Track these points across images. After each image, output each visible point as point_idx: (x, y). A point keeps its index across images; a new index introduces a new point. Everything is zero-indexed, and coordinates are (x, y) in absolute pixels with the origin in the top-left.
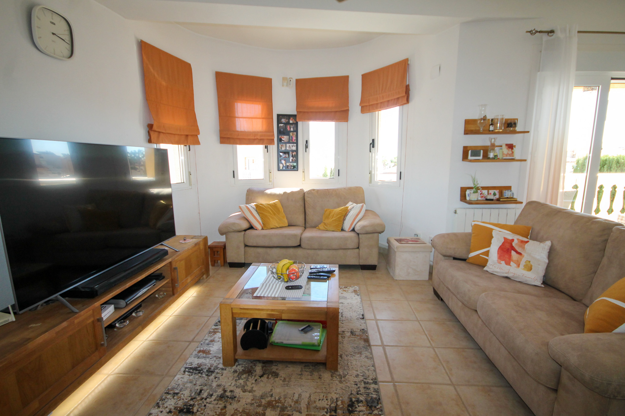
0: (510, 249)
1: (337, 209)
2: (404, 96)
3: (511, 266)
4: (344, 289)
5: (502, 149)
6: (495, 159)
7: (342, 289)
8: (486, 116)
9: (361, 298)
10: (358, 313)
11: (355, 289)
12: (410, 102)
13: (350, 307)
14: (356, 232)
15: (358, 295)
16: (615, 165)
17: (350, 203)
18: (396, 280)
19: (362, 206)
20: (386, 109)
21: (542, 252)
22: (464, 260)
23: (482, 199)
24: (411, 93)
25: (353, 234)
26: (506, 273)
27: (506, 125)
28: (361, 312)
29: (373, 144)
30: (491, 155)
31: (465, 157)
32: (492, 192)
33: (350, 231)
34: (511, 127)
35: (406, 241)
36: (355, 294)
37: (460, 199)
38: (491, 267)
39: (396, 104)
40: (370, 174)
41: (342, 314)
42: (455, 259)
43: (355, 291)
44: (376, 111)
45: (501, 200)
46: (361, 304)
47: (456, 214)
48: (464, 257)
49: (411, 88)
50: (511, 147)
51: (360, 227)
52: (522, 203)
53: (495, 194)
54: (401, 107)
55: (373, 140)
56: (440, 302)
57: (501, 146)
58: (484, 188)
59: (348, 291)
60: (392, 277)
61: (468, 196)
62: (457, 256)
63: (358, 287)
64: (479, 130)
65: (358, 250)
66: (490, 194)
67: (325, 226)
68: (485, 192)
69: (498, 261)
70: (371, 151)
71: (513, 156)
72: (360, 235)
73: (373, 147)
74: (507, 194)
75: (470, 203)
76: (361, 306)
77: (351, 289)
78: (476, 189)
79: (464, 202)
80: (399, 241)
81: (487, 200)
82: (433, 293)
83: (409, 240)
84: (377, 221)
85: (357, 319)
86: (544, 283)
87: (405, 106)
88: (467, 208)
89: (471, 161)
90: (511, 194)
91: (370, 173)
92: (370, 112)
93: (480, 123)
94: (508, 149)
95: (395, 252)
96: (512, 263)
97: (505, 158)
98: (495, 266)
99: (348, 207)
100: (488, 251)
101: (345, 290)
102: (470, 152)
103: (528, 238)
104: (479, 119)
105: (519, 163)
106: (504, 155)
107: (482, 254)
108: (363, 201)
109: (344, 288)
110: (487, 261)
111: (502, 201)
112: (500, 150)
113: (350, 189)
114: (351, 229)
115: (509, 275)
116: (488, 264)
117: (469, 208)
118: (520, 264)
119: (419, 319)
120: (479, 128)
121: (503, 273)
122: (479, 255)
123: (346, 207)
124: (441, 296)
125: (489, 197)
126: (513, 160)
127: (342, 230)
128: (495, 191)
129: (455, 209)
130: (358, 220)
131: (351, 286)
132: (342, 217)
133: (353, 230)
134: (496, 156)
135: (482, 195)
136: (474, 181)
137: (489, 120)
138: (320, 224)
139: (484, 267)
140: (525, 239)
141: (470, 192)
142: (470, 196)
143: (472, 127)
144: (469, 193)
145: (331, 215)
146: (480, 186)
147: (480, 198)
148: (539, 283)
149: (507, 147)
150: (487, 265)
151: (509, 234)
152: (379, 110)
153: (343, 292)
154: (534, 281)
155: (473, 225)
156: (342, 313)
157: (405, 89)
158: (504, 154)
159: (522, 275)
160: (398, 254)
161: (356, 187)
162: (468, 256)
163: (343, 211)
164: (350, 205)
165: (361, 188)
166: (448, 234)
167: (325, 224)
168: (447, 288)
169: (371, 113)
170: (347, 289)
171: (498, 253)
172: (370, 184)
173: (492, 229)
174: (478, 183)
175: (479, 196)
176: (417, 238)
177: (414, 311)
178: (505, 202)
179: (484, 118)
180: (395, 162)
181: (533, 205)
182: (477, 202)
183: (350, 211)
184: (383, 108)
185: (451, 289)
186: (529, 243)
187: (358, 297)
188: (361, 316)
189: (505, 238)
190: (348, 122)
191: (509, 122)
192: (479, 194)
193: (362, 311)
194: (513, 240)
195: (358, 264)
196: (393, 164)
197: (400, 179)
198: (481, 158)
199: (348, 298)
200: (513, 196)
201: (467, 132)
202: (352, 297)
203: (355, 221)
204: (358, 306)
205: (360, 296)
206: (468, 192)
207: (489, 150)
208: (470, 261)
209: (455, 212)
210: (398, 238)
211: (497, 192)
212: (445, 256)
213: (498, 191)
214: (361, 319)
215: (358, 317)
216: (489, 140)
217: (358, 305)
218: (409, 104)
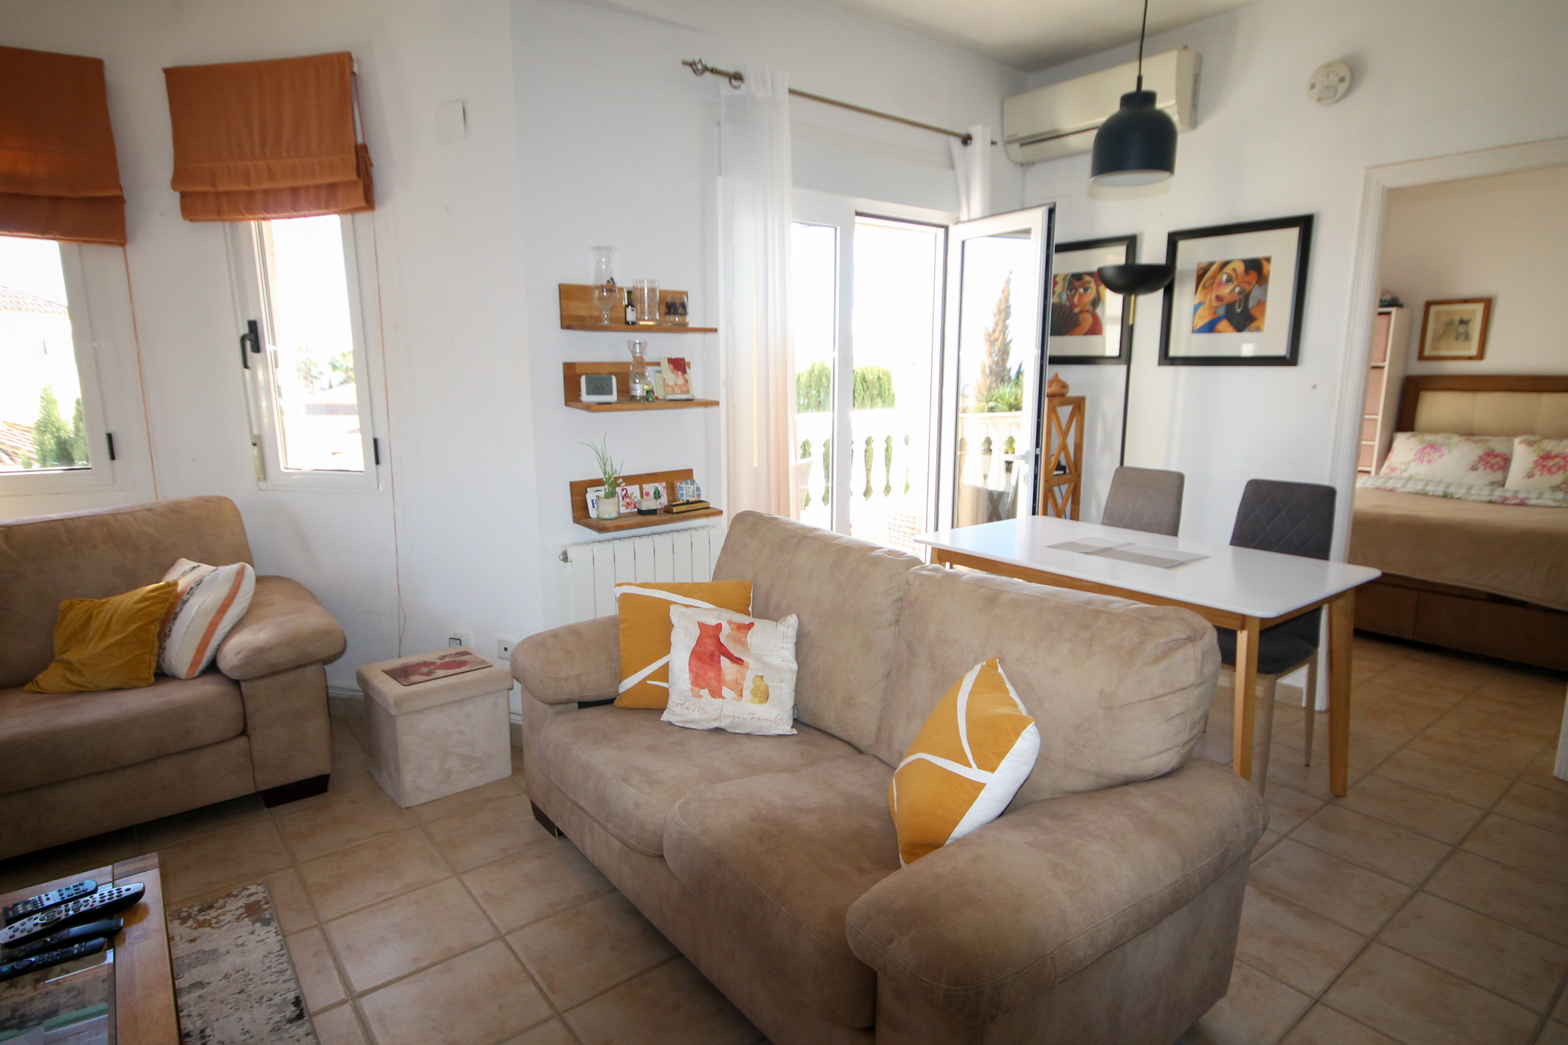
0: (716, 653)
1: (122, 597)
2: (354, 183)
3: (723, 698)
4: (200, 918)
5: (660, 372)
6: (649, 400)
7: (190, 923)
8: (612, 279)
9: (281, 932)
10: (277, 1000)
11: (252, 899)
12: (376, 206)
13: (240, 986)
14: (225, 675)
15: (266, 923)
16: (861, 387)
17: (185, 564)
18: (408, 808)
19: (241, 573)
20: (289, 217)
21: (783, 648)
22: (609, 702)
23: (629, 511)
24: (376, 172)
25: (209, 689)
26: (715, 720)
27: (664, 309)
28: (289, 990)
29: (253, 338)
30: (639, 390)
31: (572, 396)
32: (649, 488)
33: (196, 674)
34: (675, 313)
35: (425, 669)
36: (254, 923)
37: (574, 517)
38: (678, 710)
39: (327, 207)
40: (255, 448)
41: (203, 1037)
42: (583, 705)
43: (252, 911)
44: (250, 219)
45: (675, 510)
46: (284, 959)
47: (569, 564)
48: (606, 694)
49: (377, 156)
50: (679, 365)
51: (240, 656)
52: (720, 513)
53: (657, 495)
54: (349, 217)
55: (253, 326)
56: (555, 842)
57: (658, 364)
58: (630, 480)
59: (222, 918)
60: (393, 802)
61: (594, 507)
62: (590, 695)
63: (260, 889)
64: (600, 319)
65: (242, 742)
66: (647, 494)
67: (69, 675)
68: (634, 490)
69: (692, 690)
70: (249, 364)
71: (688, 392)
72: (243, 685)
73: (257, 348)
74: (686, 492)
75: (600, 526)
76: (285, 966)
77: (235, 905)
78: (612, 484)
79: (584, 525)
80: (402, 674)
81: (641, 512)
82: (532, 817)
83: (433, 663)
84: (309, 620)
85: (276, 1029)
86: (797, 722)
87: (362, 218)
88: (595, 542)
89: (588, 407)
90: (695, 489)
91: (254, 445)
92: (225, 220)
93: (601, 298)
94: (675, 371)
95: (393, 718)
96: (725, 691)
97: (670, 397)
98: (687, 705)
99: (175, 584)
100: (666, 666)
101: (205, 921)
102: (583, 379)
103: (748, 614)
104: (597, 287)
105: (701, 411)
106: (669, 389)
107: (651, 677)
108: (241, 552)
109: (200, 911)
110: (665, 693)
111: (676, 513)
112: (658, 375)
113: (175, 510)
114: (204, 663)
115: (723, 724)
116: (670, 703)
117: (599, 542)
118: (744, 689)
119: (504, 931)
120: (600, 311)
121: (708, 721)
122: (643, 682)
123: (168, 585)
124: (559, 824)
125: (646, 505)
126: (690, 402)
127: (162, 675)
128: (657, 485)
129: (564, 549)
130: (227, 629)
131: (230, 895)
132: (152, 627)
133: (213, 668)
134: (649, 392)
135: (628, 500)
136: (605, 465)
137: (621, 290)
138: (43, 666)
139: (662, 710)
140: (746, 620)
141: (597, 496)
142: (598, 507)
143: (581, 309)
144: (594, 498)
145: (95, 624)
146: (621, 475)
147: (623, 510)
148: (786, 728)
149: (672, 367)
150: (668, 706)
151: (709, 609)
152: (264, 219)
153: (195, 933)
154: (777, 726)
155: (618, 596)
156: (203, 1031)
157: (353, 156)
158: (668, 386)
159: (751, 716)
160: (402, 724)
161: (201, 498)
162: (617, 691)
163: (153, 605)
164: (184, 573)
165: (222, 500)
166: (555, 635)
167: (68, 665)
168: (576, 804)
169: (227, 224)
170: (213, 913)
171: (691, 670)
172: (262, 485)
173: (668, 604)
174: (614, 468)
175: (621, 502)
176: (461, 649)
177: (485, 907)
178: (684, 516)
179: (610, 287)
180: (347, 370)
181: (748, 524)
182: (617, 523)
183: (185, 597)
184: (276, 212)
185: (586, 808)
186: (754, 629)
187: (268, 929)
188: (290, 1011)
189: (701, 625)
190: (128, 247)
191: (669, 299)
192: (621, 499)
193: (292, 984)
194: (719, 627)
195: (252, 791)
196: (340, 376)
197: (377, 462)
198: (613, 398)
199: (222, 950)
200: (699, 495)
201: (570, 322)
202: (240, 941)
203: (213, 632)
204: (273, 970)
205: (275, 924)
206: (591, 495)
207: (632, 374)
208: (627, 702)
209: (565, 558)
210: (396, 663)
211: (661, 486)
212: (553, 704)
213: (664, 484)
214: (291, 1021)
215: (277, 1017)
216: (629, 348)
217: (270, 967)
218: (379, 212)
